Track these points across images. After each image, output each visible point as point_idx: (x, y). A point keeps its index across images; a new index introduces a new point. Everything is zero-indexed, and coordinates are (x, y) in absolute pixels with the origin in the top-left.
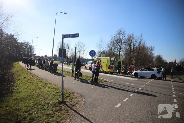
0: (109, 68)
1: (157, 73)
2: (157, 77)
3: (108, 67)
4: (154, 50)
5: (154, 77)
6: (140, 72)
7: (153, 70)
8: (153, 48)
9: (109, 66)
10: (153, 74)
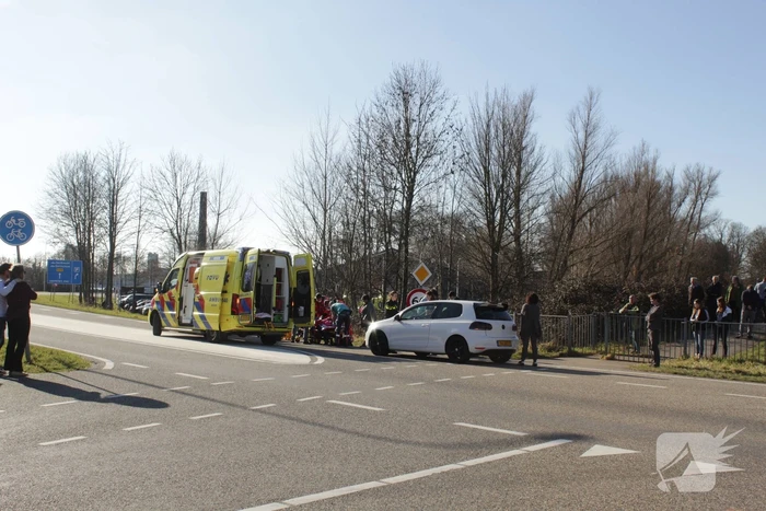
0: (234, 312)
1: (474, 326)
2: (472, 349)
3: (228, 306)
4: (714, 194)
5: (457, 350)
6: (397, 323)
7: (456, 311)
8: (712, 180)
9: (235, 297)
10: (454, 331)
